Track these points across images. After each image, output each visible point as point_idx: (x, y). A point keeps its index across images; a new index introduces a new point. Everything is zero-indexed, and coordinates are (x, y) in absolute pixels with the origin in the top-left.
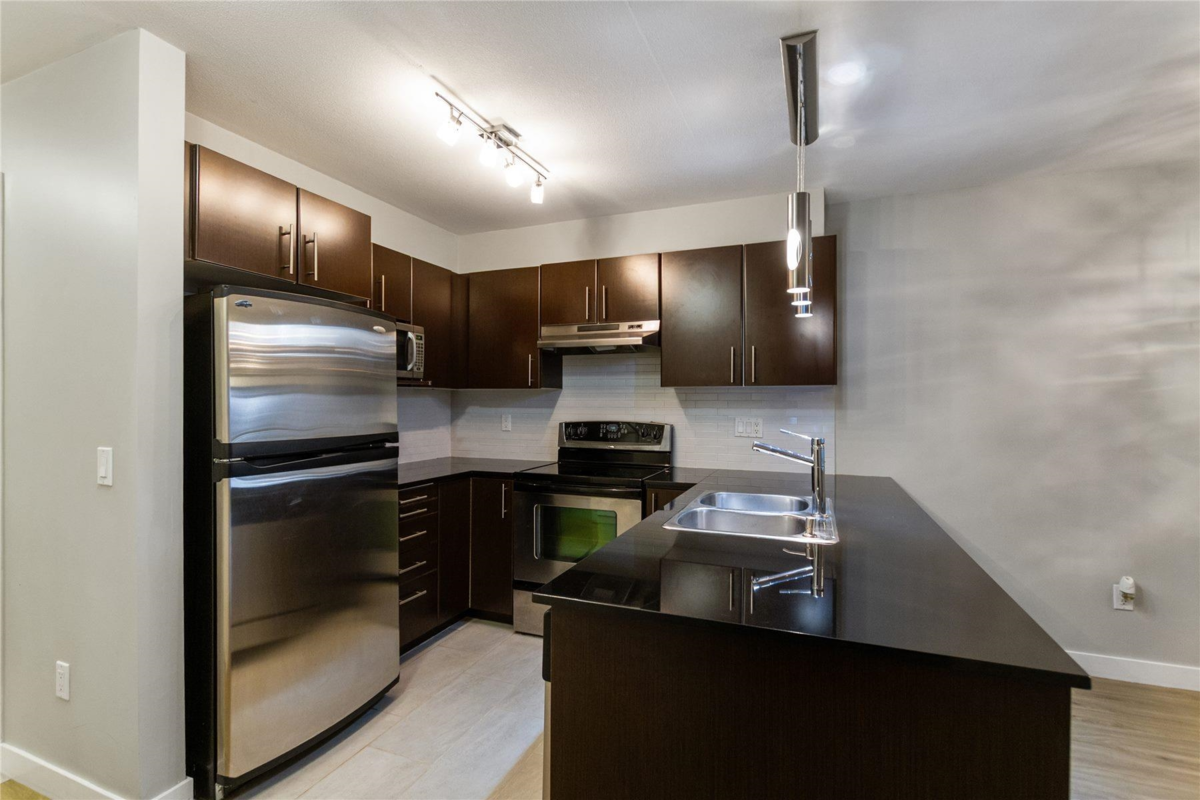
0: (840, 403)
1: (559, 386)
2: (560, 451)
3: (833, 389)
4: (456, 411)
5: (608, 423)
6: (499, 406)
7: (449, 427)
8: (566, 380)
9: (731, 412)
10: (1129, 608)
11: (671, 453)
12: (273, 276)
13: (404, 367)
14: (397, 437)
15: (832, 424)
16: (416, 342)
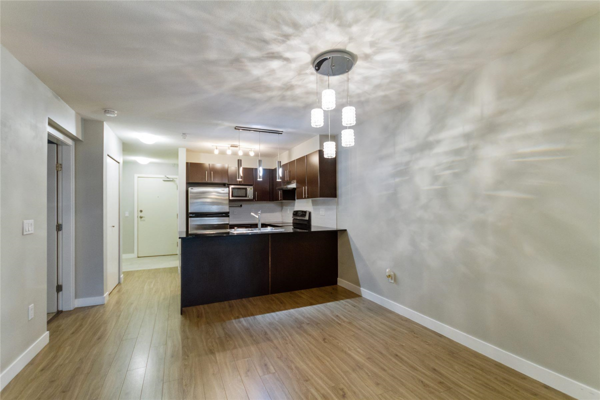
0: (337, 203)
1: (295, 200)
2: (293, 220)
3: (337, 199)
5: (299, 211)
9: (319, 207)
10: (393, 281)
11: (309, 220)
12: (204, 181)
13: (246, 196)
14: (228, 213)
15: (335, 211)
16: (250, 190)
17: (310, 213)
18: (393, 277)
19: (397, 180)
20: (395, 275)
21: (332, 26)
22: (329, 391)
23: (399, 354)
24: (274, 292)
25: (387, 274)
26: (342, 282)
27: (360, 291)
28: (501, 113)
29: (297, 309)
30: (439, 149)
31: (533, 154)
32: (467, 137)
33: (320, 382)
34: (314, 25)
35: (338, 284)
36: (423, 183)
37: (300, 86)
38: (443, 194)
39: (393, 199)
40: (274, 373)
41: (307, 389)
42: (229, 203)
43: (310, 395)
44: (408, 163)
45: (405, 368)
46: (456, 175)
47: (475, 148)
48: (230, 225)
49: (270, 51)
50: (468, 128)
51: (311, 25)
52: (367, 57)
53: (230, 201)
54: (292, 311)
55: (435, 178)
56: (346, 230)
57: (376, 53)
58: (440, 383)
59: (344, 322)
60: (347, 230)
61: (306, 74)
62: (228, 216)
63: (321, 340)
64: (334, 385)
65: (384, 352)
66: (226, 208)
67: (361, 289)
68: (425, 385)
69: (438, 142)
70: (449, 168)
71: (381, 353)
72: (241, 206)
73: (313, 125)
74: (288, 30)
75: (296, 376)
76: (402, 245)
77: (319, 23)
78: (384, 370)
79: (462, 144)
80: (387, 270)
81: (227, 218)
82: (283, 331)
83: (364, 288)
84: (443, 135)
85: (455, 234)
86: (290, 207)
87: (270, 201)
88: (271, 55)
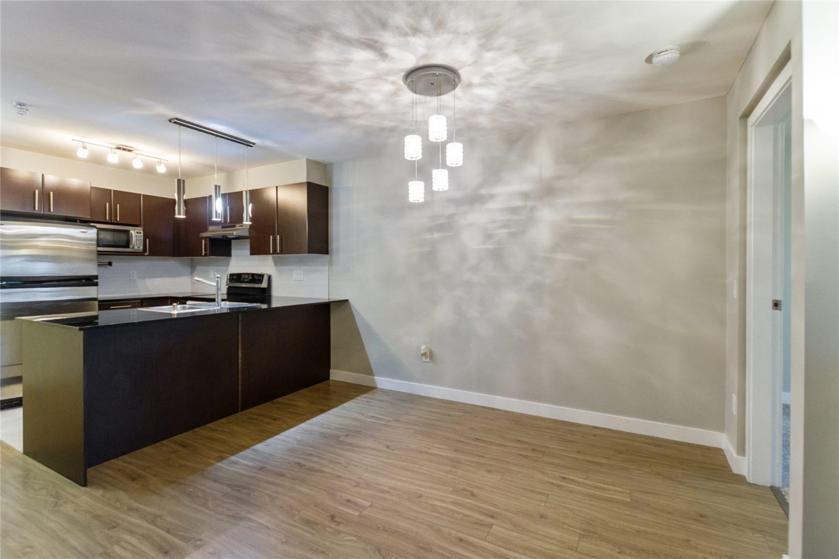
0: (331, 263)
1: (230, 255)
2: (228, 288)
3: (328, 256)
4: (193, 268)
5: (244, 274)
6: (208, 266)
7: (190, 277)
8: (233, 252)
9: (291, 268)
10: (428, 360)
11: (269, 289)
12: (28, 210)
13: (128, 247)
14: (96, 277)
15: (327, 274)
16: (136, 235)
17: (270, 277)
18: (430, 355)
19: (436, 235)
20: (431, 352)
21: (473, 43)
22: (454, 496)
23: (479, 437)
24: (246, 407)
25: (422, 352)
26: (337, 375)
27: (374, 381)
28: (560, 178)
29: (308, 422)
30: (491, 205)
31: (586, 221)
32: (525, 196)
33: (435, 492)
34: (459, 33)
35: (331, 378)
36: (472, 241)
37: (358, 91)
38: (497, 255)
39: (430, 257)
40: (371, 506)
41: (431, 505)
42: (98, 258)
43: (440, 509)
44: (451, 216)
45: (495, 448)
46: (512, 235)
47: (533, 209)
48: (100, 301)
49: (376, 38)
50: (526, 187)
51: (456, 32)
52: (470, 85)
53: (100, 253)
54: (303, 425)
55: (488, 236)
56: (347, 300)
57: (481, 85)
58: (533, 450)
59: (389, 421)
60: (350, 300)
61: (387, 80)
62: (96, 284)
63: (385, 449)
64: (452, 489)
65: (462, 440)
66: (90, 269)
67: (376, 377)
68: (525, 457)
69: (492, 197)
70: (505, 226)
71: (461, 441)
72: (110, 264)
73: (408, 156)
74: (426, 24)
75: (403, 497)
76: (443, 314)
77: (466, 34)
78: (482, 457)
79: (518, 203)
80: (423, 347)
81: (95, 288)
82: (323, 454)
83: (379, 375)
84: (497, 190)
85: (510, 298)
86: (215, 268)
87: (174, 256)
88: (371, 43)
